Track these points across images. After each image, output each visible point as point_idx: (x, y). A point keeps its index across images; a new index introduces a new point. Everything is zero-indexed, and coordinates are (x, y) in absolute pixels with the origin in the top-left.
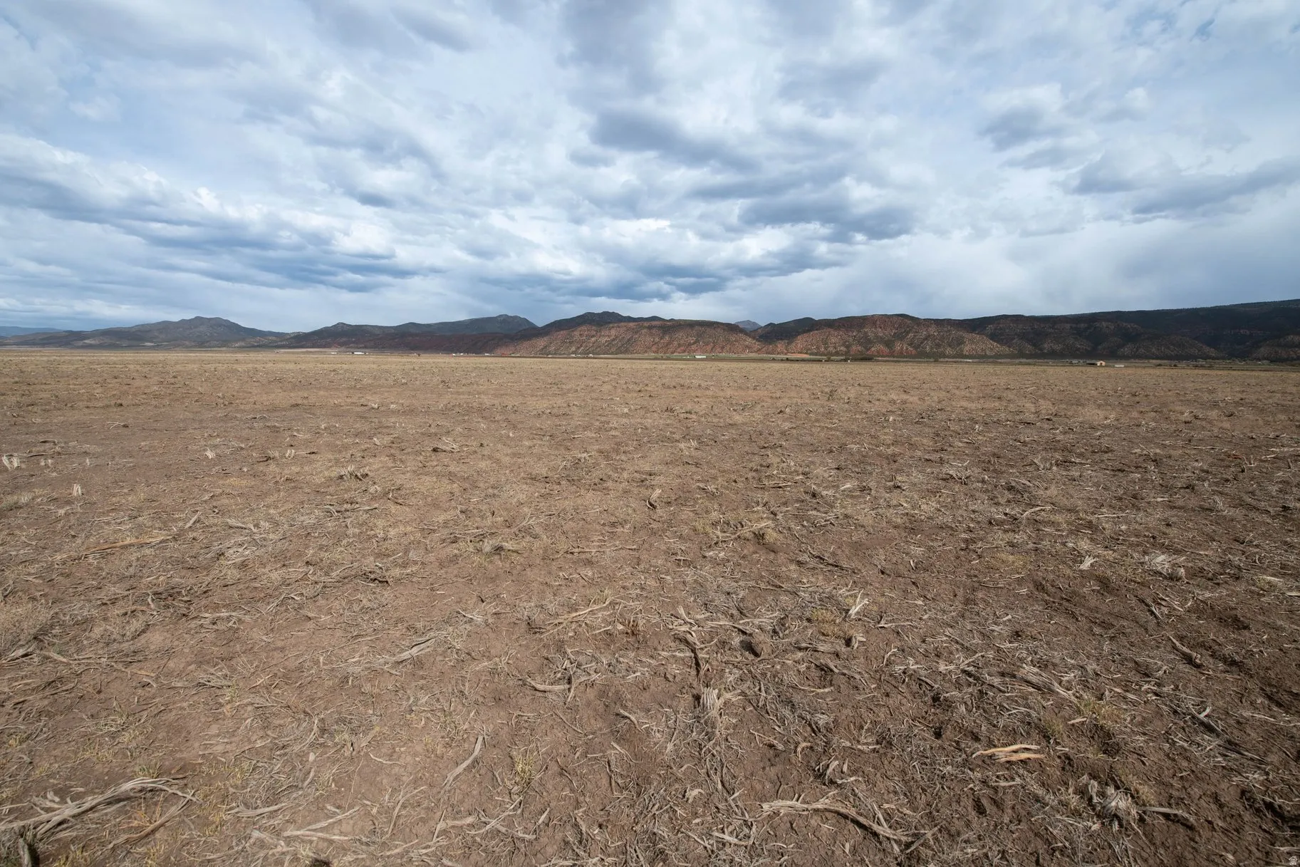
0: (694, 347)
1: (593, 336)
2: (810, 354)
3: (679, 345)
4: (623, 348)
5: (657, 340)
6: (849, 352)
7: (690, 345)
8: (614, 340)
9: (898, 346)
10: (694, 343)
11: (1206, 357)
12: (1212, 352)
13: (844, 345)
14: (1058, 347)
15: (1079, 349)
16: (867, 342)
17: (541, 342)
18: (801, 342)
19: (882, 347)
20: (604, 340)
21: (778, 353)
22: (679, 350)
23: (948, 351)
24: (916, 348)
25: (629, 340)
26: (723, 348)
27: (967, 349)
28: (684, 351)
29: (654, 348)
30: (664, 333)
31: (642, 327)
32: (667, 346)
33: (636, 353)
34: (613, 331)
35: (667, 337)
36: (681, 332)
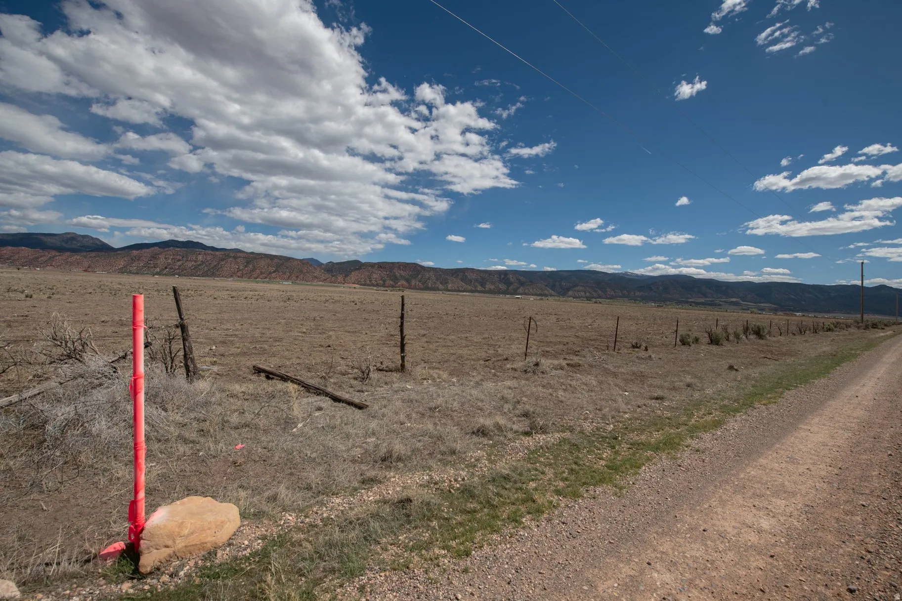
0: (273, 275)
1: (179, 260)
2: (361, 285)
3: (262, 273)
4: (211, 272)
5: (241, 267)
6: (384, 284)
7: (270, 273)
8: (200, 265)
9: (413, 283)
10: (274, 272)
11: (551, 295)
12: (553, 293)
13: (381, 280)
14: (492, 287)
15: (501, 289)
16: (395, 279)
17: (119, 262)
18: (354, 276)
19: (404, 283)
20: (190, 264)
21: (339, 283)
22: (261, 276)
23: (441, 286)
24: (423, 284)
25: (215, 266)
26: (297, 277)
27: (450, 286)
28: (266, 278)
29: (239, 274)
30: (248, 263)
31: (228, 256)
32: (250, 273)
33: (222, 276)
34: (200, 258)
35: (251, 266)
36: (263, 263)
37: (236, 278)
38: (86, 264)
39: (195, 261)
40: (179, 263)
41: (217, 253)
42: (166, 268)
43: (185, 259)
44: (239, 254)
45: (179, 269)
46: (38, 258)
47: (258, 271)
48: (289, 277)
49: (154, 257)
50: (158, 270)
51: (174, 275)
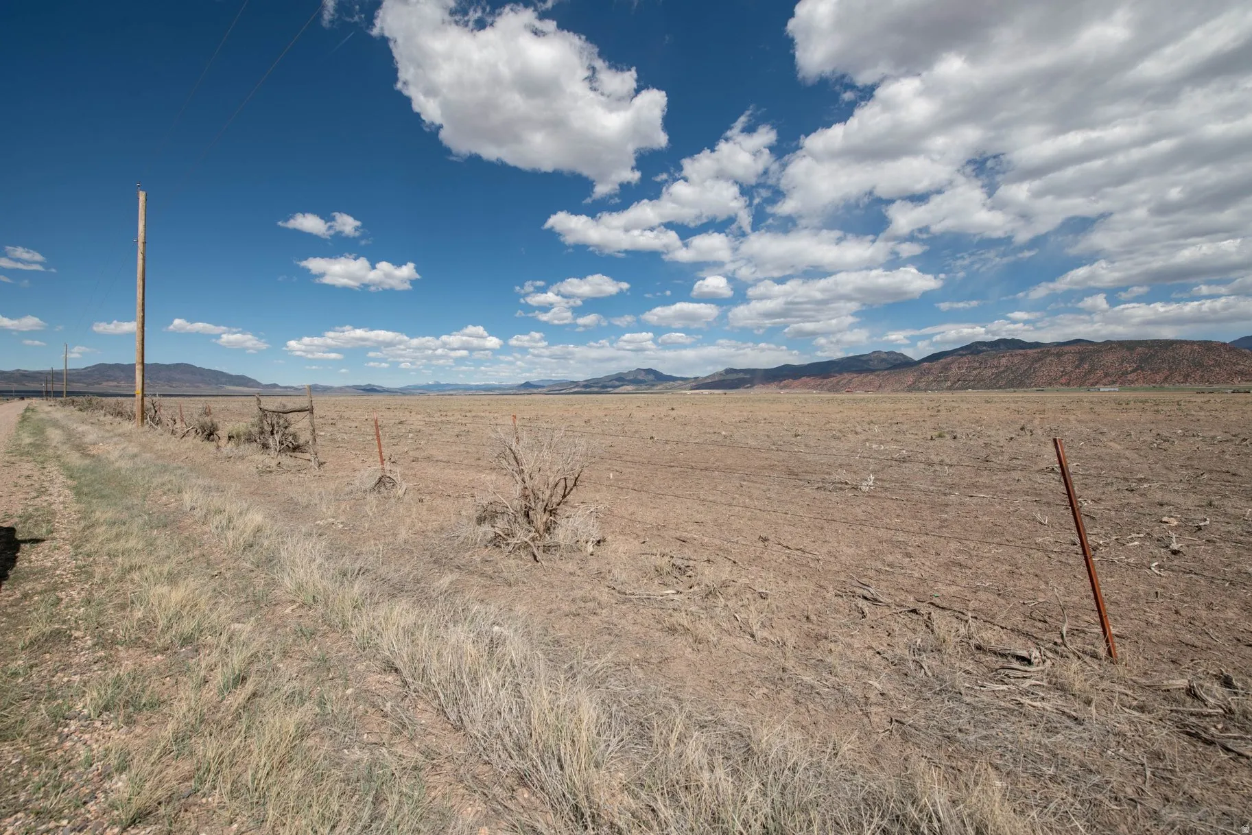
0: (1130, 377)
1: (974, 369)
3: (1106, 375)
4: (1018, 381)
5: (1069, 369)
7: (1125, 373)
8: (1004, 372)
10: (1133, 371)
17: (910, 378)
20: (989, 372)
22: (1105, 381)
25: (1025, 371)
28: (1114, 382)
29: (1063, 380)
30: (1082, 360)
31: (1048, 353)
32: (1084, 376)
33: (1035, 386)
34: (1004, 361)
35: (1086, 366)
36: (1109, 358)
37: (1057, 387)
38: (877, 384)
39: (997, 367)
40: (975, 372)
41: (1030, 351)
42: (959, 380)
43: (983, 366)
44: (1066, 349)
45: (974, 380)
46: (840, 381)
47: (1100, 373)
48: (1166, 378)
49: (946, 368)
50: (949, 384)
51: (967, 389)
